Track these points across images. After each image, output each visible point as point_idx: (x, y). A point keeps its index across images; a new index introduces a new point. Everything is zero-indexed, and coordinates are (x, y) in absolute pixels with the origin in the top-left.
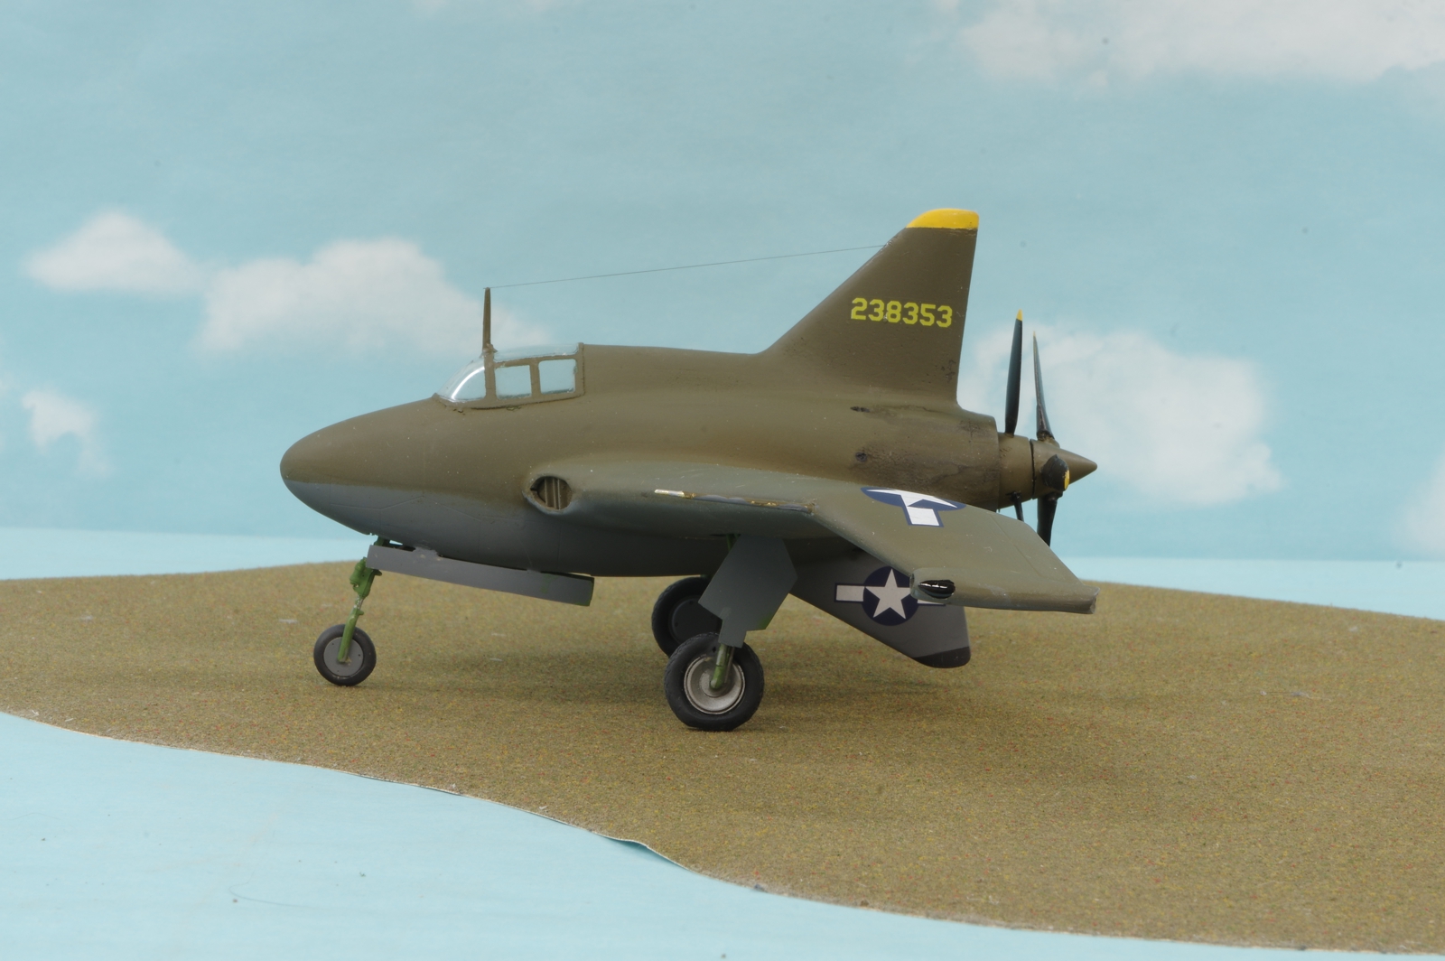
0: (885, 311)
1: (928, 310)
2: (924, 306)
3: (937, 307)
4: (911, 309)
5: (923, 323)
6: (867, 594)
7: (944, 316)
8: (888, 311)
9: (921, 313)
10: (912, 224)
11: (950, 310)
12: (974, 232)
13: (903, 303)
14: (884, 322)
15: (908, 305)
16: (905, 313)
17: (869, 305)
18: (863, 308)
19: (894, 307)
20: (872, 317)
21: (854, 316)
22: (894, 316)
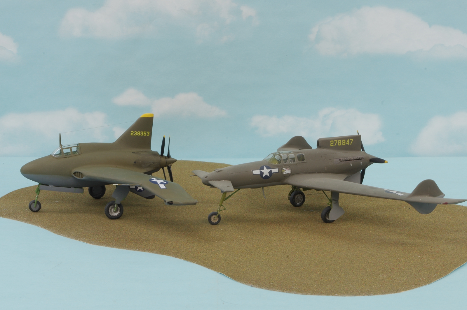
0: (137, 133)
1: (145, 133)
2: (144, 132)
4: (142, 133)
5: (144, 135)
8: (138, 133)
9: (144, 133)
10: (141, 117)
12: (153, 117)
13: (140, 132)
14: (137, 135)
15: (141, 132)
16: (141, 134)
18: (133, 133)
19: (139, 133)
20: (135, 135)
21: (131, 135)
22: (139, 134)
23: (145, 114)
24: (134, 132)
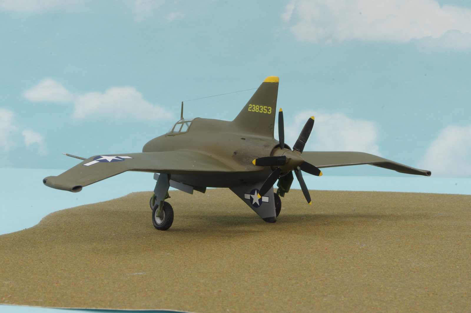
0: (255, 108)
1: (265, 108)
2: (265, 107)
3: (268, 107)
4: (261, 108)
6: (251, 197)
7: (269, 110)
8: (256, 109)
9: (263, 109)
11: (271, 108)
14: (255, 112)
15: (261, 107)
16: (260, 109)
17: (252, 107)
18: (251, 108)
19: (257, 107)
20: (253, 111)
21: (249, 110)
22: (257, 110)
23: (269, 78)
24: (252, 105)
